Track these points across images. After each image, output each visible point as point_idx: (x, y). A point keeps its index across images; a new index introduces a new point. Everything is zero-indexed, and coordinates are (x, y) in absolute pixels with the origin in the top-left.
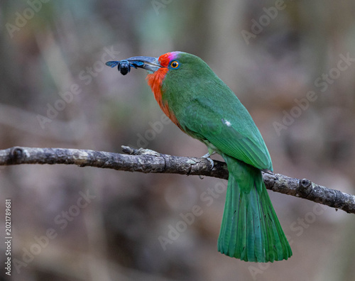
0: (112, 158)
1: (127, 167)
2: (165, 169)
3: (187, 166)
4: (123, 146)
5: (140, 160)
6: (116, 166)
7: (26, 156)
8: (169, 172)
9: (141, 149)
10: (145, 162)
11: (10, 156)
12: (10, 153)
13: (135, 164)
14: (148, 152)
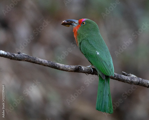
0: (118, 76)
1: (123, 81)
2: (139, 84)
3: (148, 84)
4: (123, 72)
5: (129, 79)
6: (119, 79)
7: (82, 70)
8: (140, 85)
9: (130, 74)
10: (131, 80)
11: (76, 68)
12: (76, 67)
13: (126, 80)
14: (133, 76)
